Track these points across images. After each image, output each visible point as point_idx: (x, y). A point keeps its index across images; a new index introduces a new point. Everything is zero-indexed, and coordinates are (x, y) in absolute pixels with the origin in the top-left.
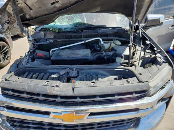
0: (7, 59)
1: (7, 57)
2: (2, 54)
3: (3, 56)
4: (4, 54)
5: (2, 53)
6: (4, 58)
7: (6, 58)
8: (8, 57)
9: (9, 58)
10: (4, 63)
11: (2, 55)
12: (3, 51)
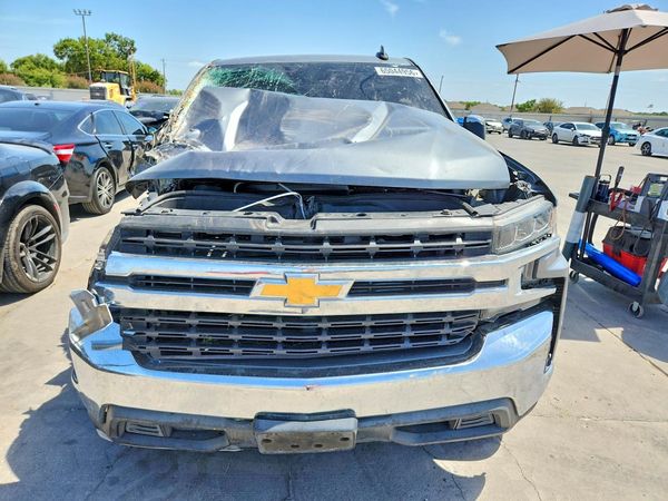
0: (48, 269)
1: (46, 260)
2: (33, 248)
3: (34, 255)
4: (38, 248)
5: (31, 244)
6: (36, 262)
7: (43, 265)
8: (51, 261)
9: (53, 266)
10: (34, 279)
11: (31, 252)
12: (38, 240)
